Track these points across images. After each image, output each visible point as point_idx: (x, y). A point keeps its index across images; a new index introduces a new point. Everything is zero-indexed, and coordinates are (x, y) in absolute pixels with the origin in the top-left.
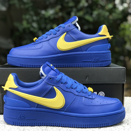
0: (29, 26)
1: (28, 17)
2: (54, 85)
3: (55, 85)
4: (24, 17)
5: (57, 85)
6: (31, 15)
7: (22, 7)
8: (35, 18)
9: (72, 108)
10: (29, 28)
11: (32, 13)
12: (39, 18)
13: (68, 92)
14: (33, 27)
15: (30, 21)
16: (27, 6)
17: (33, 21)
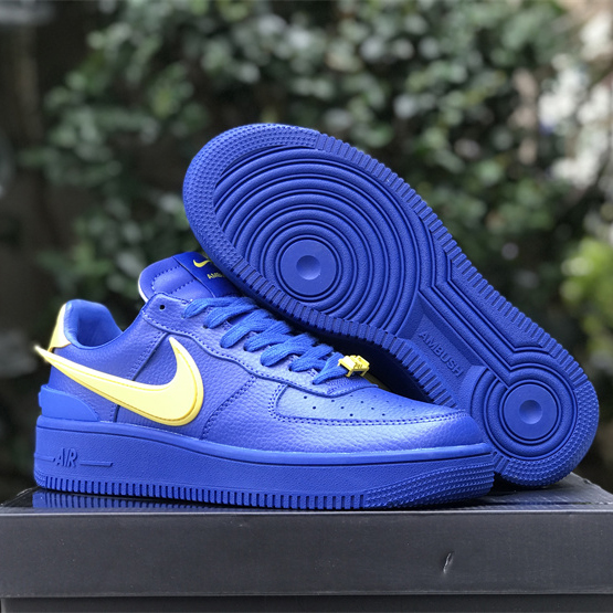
0: (102, 267)
1: (98, 226)
2: (174, 331)
3: (178, 332)
4: (80, 226)
5: (182, 333)
6: (112, 217)
7: (75, 178)
8: (132, 232)
9: (226, 424)
10: (103, 279)
11: (118, 207)
12: (149, 230)
13: (224, 363)
14: (120, 271)
15: (110, 243)
16: (94, 176)
17: (125, 245)
